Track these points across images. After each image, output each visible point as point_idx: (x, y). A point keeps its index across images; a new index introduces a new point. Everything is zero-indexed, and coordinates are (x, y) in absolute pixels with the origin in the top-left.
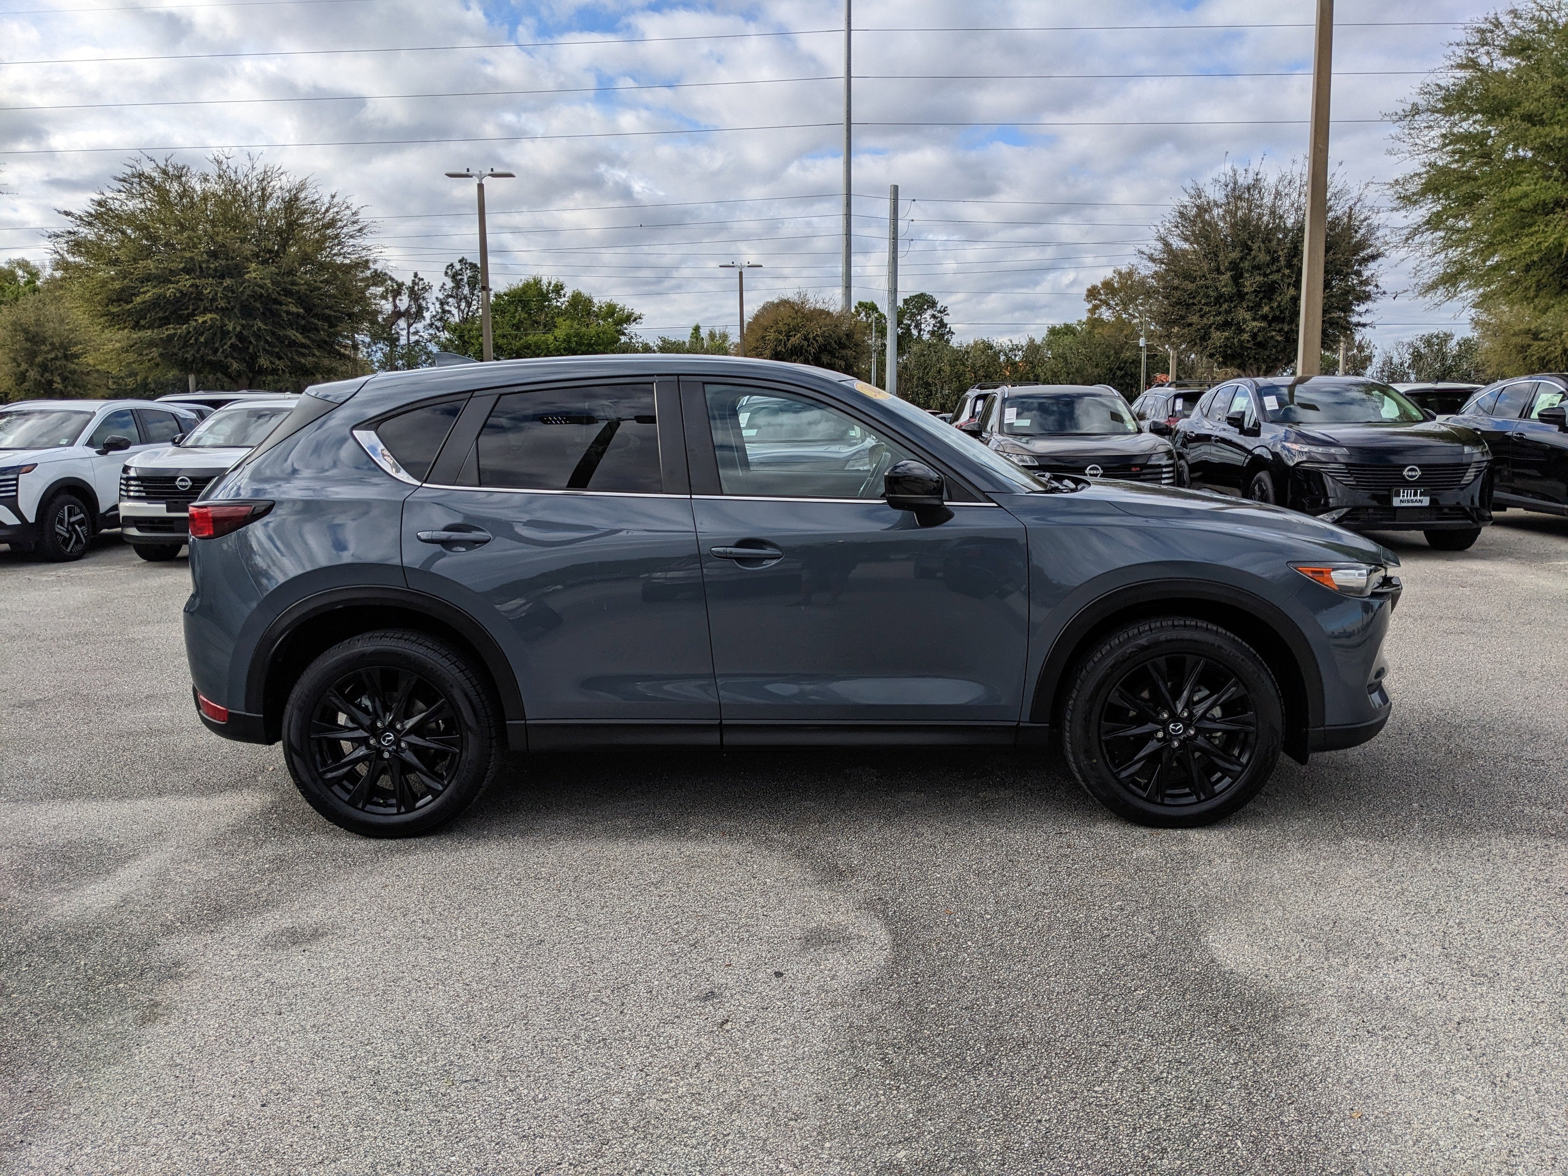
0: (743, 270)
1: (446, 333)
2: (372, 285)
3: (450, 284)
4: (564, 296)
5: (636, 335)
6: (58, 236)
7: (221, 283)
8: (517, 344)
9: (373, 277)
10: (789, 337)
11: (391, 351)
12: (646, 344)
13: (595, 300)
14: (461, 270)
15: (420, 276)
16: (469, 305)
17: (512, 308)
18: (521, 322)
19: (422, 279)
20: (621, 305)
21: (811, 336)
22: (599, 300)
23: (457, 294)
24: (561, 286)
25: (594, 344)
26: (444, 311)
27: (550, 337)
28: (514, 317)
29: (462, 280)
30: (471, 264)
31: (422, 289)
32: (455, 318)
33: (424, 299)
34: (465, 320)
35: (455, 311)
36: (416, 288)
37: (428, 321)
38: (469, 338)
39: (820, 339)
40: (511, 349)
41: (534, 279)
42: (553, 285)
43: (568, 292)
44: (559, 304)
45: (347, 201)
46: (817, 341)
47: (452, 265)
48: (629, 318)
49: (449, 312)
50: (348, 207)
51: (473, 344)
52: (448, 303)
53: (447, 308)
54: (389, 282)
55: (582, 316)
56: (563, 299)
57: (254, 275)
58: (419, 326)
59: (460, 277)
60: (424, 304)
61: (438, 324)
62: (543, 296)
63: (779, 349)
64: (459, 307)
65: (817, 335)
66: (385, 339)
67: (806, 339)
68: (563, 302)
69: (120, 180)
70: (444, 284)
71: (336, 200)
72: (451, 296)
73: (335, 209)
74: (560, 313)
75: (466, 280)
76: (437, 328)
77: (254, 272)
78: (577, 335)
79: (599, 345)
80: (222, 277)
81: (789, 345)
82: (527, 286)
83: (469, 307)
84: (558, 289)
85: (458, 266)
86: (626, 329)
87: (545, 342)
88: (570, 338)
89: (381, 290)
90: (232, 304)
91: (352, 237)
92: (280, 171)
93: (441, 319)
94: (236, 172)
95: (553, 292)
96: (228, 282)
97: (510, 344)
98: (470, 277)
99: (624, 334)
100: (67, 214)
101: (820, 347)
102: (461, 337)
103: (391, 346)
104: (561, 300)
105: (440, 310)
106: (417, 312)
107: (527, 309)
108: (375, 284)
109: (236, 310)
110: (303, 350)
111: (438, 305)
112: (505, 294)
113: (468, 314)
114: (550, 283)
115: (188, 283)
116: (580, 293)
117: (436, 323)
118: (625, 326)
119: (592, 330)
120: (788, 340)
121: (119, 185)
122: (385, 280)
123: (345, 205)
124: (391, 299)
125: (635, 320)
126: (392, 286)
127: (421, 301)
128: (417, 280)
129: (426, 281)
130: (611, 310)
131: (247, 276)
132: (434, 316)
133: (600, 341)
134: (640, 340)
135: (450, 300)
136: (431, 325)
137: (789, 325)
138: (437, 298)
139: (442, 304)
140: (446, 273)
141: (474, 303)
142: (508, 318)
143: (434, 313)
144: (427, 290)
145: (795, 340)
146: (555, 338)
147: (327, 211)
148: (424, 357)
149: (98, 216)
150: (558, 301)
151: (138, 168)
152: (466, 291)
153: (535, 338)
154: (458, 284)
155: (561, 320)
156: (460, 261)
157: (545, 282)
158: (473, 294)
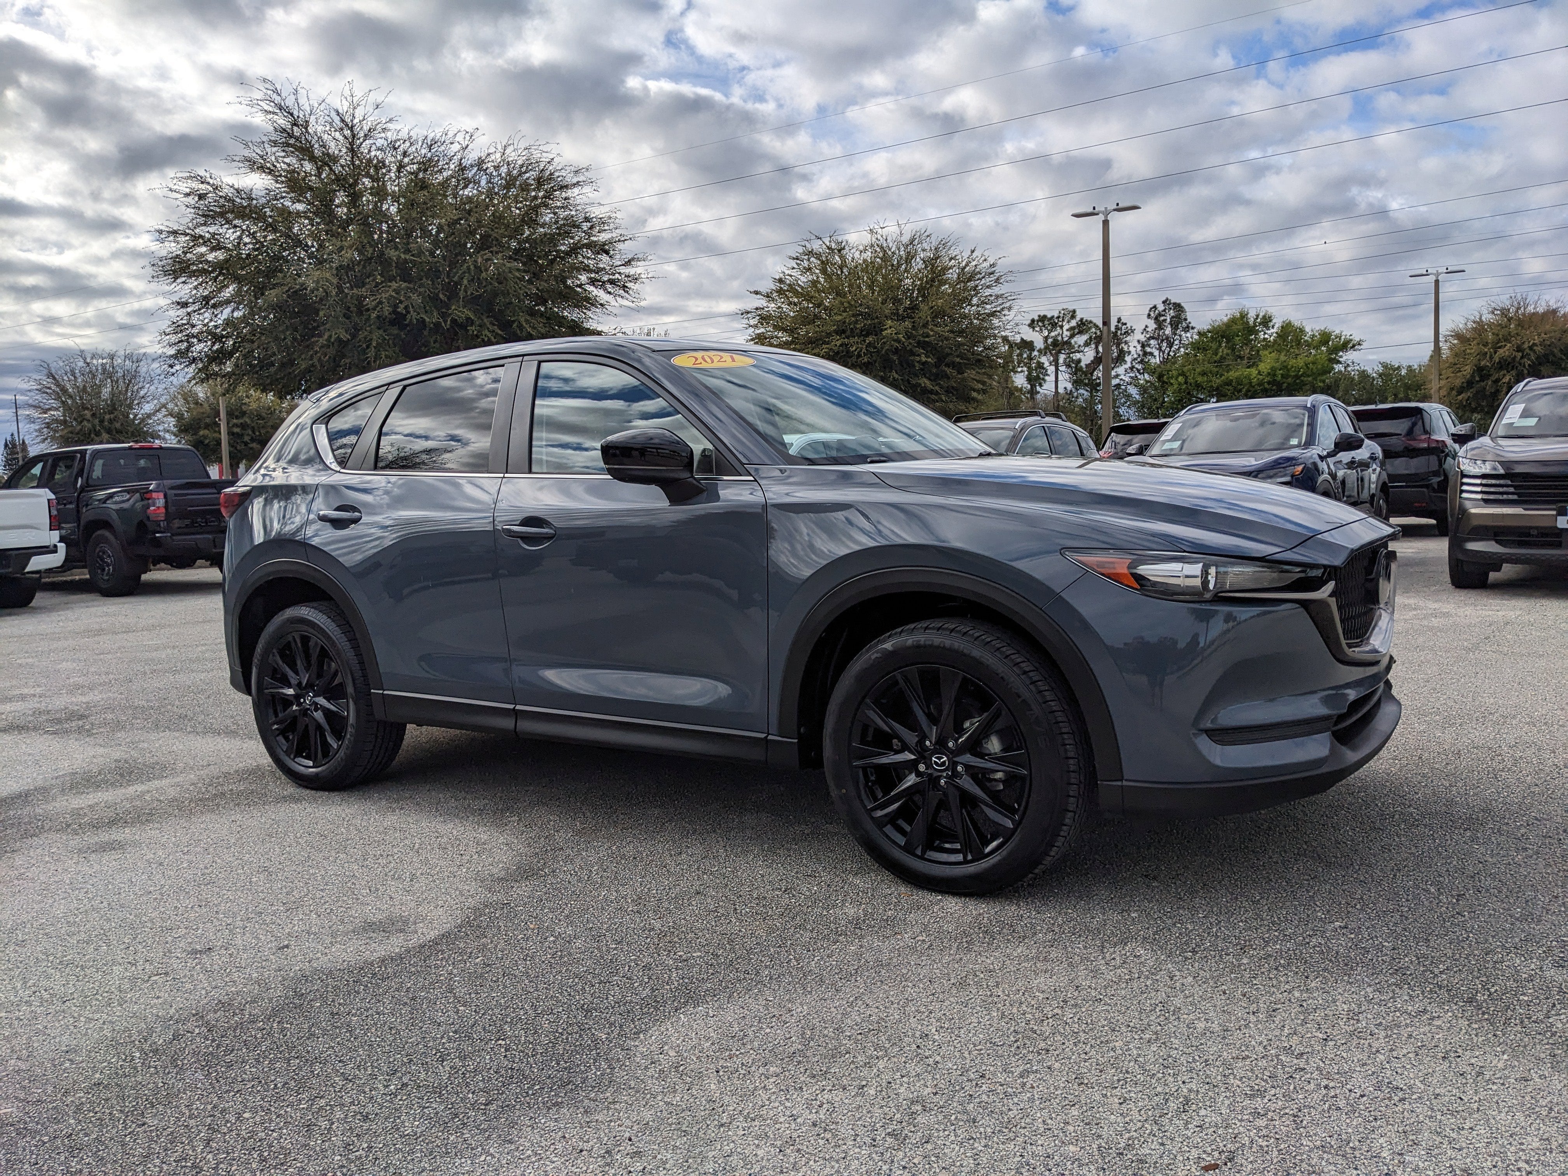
0: (1439, 278)
1: (1146, 375)
2: (1078, 333)
3: (1152, 325)
4: (1273, 327)
5: (1353, 363)
6: (748, 313)
7: (864, 341)
8: (1217, 381)
9: (1078, 325)
10: (1496, 349)
11: (1091, 396)
12: (1364, 371)
13: (1308, 329)
14: (1164, 310)
15: (1123, 321)
16: (1170, 345)
17: (1214, 345)
18: (1223, 358)
19: (1125, 324)
20: (1337, 332)
21: (1526, 346)
22: (1312, 327)
23: (1159, 335)
24: (1270, 317)
25: (1302, 375)
26: (1145, 354)
27: (1254, 371)
28: (1216, 354)
29: (1165, 320)
30: (1174, 304)
31: (1125, 333)
32: (1156, 360)
33: (1126, 343)
34: (1165, 362)
35: (1156, 353)
36: (1119, 332)
37: (1129, 365)
38: (1168, 378)
39: (1538, 349)
40: (1212, 386)
41: (1241, 313)
42: (1260, 317)
43: (1277, 322)
44: (1266, 336)
45: (985, 254)
46: (1535, 352)
47: (1155, 307)
48: (1347, 345)
49: (1151, 354)
50: (985, 260)
51: (1172, 384)
52: (1149, 345)
53: (1148, 350)
54: (1093, 330)
55: (1292, 346)
56: (1272, 331)
57: (889, 331)
58: (1120, 370)
59: (1162, 318)
60: (1126, 349)
61: (1139, 367)
62: (1251, 330)
63: (1483, 363)
64: (1160, 349)
65: (1534, 344)
66: (1086, 385)
67: (1519, 349)
68: (1271, 334)
69: (794, 259)
70: (1146, 326)
71: (975, 255)
72: (1153, 338)
73: (974, 263)
74: (1267, 345)
75: (1168, 320)
76: (1138, 370)
77: (891, 328)
78: (1285, 367)
79: (1309, 376)
80: (867, 335)
81: (1496, 359)
82: (1233, 321)
83: (1171, 348)
84: (1266, 321)
85: (1161, 307)
86: (1341, 357)
87: (1248, 377)
88: (1275, 371)
89: (1085, 337)
90: (874, 358)
91: (988, 287)
92: (926, 234)
93: (1142, 362)
94: (886, 240)
95: (1260, 324)
96: (870, 339)
97: (1211, 381)
98: (1173, 317)
99: (1339, 362)
100: (756, 293)
101: (1538, 358)
102: (1160, 377)
103: (1091, 392)
104: (1269, 332)
105: (1141, 353)
106: (1119, 356)
107: (1230, 344)
108: (1081, 332)
109: (877, 364)
110: (933, 397)
111: (1139, 348)
112: (1209, 331)
113: (1169, 354)
114: (1257, 316)
115: (838, 343)
116: (1290, 323)
117: (1137, 366)
118: (1341, 353)
119: (1300, 362)
120: (1495, 353)
121: (793, 263)
122: (1090, 328)
123: (983, 258)
124: (1093, 346)
125: (1354, 346)
126: (1096, 333)
127: (1123, 345)
128: (1120, 325)
129: (1129, 325)
130: (1325, 337)
131: (884, 333)
132: (1135, 359)
133: (1309, 373)
134: (1357, 368)
135: (1152, 342)
136: (1132, 368)
137: (1498, 335)
138: (1139, 341)
139: (1143, 346)
140: (1149, 315)
141: (1177, 342)
142: (1209, 356)
143: (1135, 356)
144: (1129, 334)
145: (1505, 352)
146: (1259, 372)
147: (967, 265)
148: (1123, 400)
149: (780, 292)
150: (1265, 333)
151: (808, 245)
152: (1168, 331)
153: (1237, 374)
154: (1160, 325)
155: (1266, 352)
156: (1164, 302)
157: (1252, 315)
158: (1175, 334)
